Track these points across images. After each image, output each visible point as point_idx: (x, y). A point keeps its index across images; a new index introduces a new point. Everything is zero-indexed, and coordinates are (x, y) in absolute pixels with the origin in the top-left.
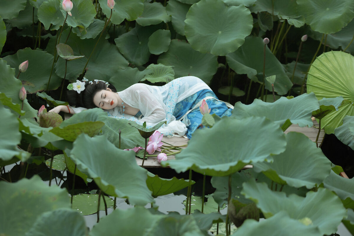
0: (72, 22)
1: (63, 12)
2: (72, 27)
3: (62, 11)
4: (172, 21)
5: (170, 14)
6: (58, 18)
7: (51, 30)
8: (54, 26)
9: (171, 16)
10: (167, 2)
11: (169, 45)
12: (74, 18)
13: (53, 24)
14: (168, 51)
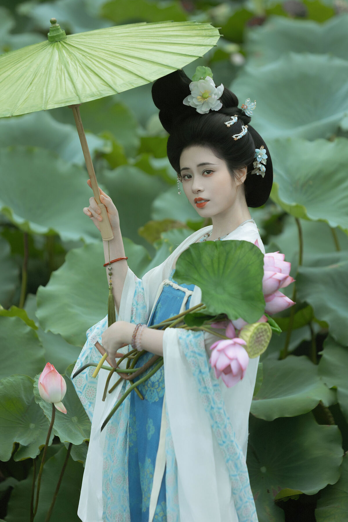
0: (69, 433)
1: (44, 407)
2: (71, 444)
3: (41, 404)
4: (341, 402)
5: (332, 382)
6: (32, 426)
7: (17, 460)
8: (25, 448)
9: (334, 390)
10: (320, 353)
11: (341, 465)
12: (75, 419)
13: (22, 442)
14: (339, 482)
